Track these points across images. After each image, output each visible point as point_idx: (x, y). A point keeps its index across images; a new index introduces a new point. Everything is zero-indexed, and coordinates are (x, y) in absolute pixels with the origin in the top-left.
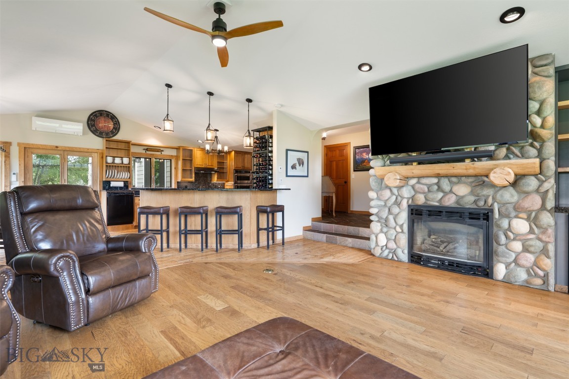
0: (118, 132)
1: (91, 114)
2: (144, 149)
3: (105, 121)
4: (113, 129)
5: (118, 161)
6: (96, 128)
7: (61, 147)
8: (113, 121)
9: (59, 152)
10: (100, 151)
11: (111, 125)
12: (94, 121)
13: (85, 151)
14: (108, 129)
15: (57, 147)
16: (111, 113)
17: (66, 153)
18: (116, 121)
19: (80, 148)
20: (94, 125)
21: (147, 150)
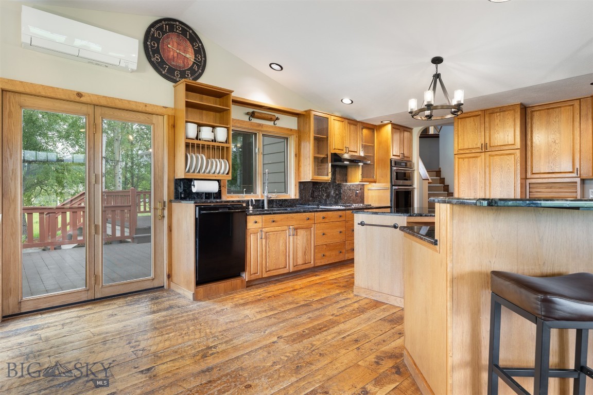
0: (203, 70)
1: (152, 26)
2: (247, 114)
3: (178, 44)
4: (193, 66)
5: (206, 134)
6: (161, 57)
7: (89, 95)
8: (193, 46)
9: (84, 108)
10: (171, 113)
11: (190, 56)
12: (157, 40)
13: (140, 109)
14: (184, 62)
15: (79, 95)
16: (190, 28)
17: (98, 111)
18: (198, 47)
19: (129, 102)
20: (156, 51)
21: (252, 115)
